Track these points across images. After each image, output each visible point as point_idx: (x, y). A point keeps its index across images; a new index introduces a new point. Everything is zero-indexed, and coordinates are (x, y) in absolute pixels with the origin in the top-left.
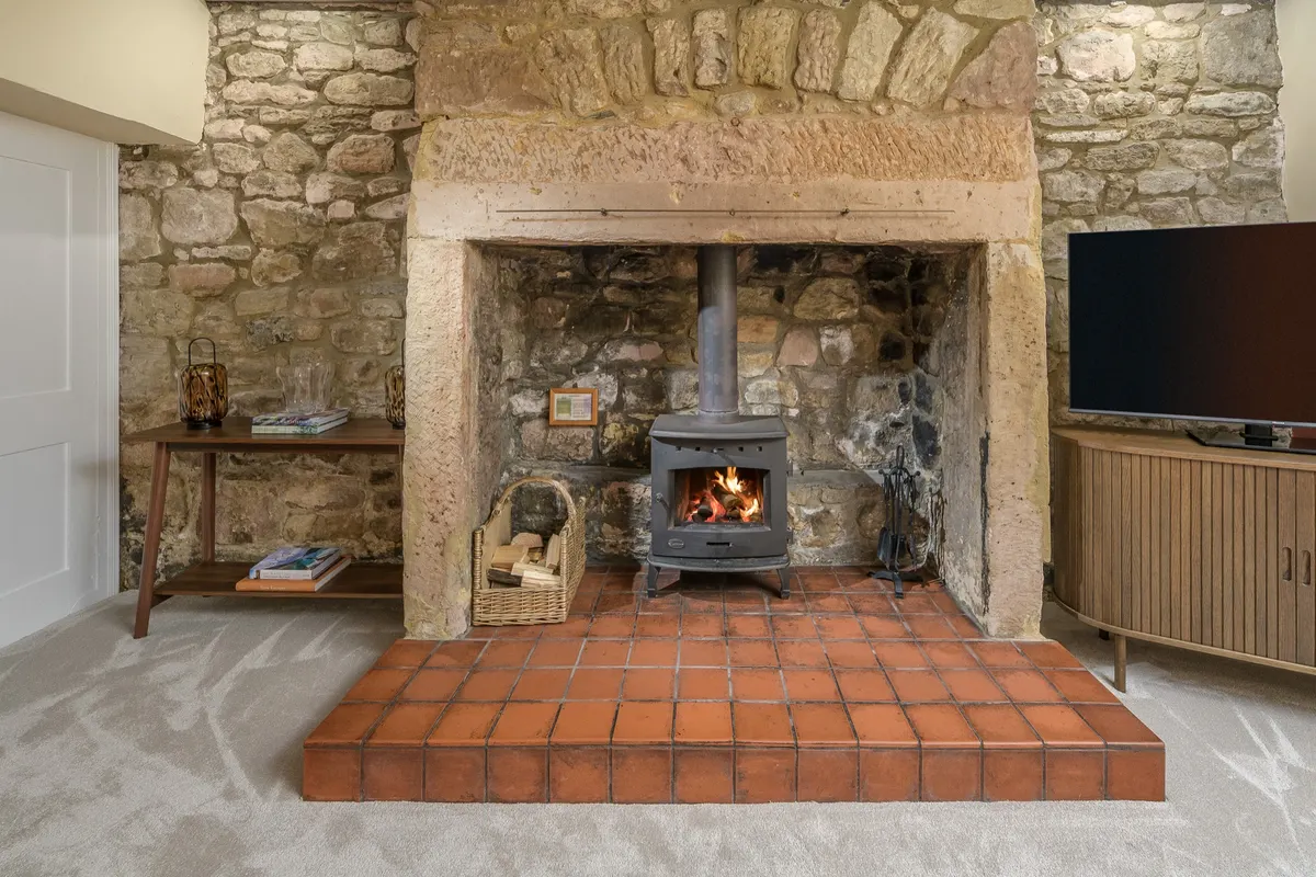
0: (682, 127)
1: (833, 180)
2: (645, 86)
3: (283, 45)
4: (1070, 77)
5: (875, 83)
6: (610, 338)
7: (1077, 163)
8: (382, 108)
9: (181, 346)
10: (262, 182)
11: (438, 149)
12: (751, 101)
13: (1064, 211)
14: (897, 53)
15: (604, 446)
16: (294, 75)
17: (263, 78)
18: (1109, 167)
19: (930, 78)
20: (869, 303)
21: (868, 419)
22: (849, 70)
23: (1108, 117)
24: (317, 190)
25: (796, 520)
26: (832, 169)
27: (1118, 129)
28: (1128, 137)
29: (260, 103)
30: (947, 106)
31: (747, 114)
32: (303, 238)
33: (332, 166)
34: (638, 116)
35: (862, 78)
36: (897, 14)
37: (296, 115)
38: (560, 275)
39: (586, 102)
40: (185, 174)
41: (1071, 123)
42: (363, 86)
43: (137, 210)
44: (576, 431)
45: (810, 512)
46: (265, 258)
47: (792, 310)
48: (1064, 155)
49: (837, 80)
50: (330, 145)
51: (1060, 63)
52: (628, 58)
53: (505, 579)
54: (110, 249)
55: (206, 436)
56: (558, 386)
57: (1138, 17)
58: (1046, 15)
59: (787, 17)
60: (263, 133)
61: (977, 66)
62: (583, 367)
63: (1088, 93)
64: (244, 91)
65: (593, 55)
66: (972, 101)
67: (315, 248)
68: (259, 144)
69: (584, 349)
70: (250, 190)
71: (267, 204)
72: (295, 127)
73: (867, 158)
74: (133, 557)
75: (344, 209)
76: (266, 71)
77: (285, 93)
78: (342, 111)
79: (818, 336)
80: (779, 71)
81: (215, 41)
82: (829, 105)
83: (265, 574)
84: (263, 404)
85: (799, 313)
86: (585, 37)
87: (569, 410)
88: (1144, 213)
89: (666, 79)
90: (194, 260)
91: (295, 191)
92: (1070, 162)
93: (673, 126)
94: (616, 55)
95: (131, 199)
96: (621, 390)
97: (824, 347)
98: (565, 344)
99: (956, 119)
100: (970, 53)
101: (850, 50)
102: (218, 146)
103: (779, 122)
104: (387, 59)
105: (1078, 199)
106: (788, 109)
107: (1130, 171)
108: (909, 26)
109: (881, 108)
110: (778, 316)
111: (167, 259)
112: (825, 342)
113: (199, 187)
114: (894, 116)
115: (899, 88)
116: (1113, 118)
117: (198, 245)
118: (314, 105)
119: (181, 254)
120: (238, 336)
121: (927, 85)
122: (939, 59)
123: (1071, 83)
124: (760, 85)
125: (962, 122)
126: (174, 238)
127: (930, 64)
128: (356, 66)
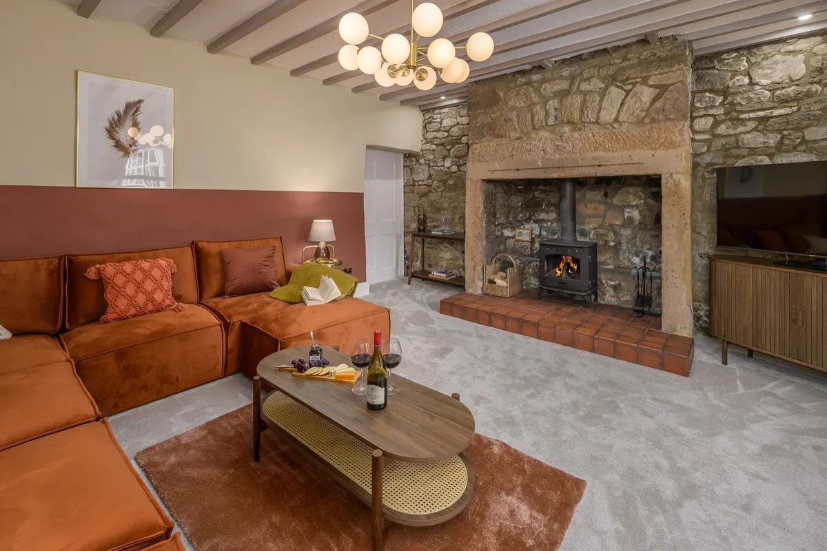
0: (543, 140)
1: (596, 154)
2: (530, 127)
3: (439, 120)
4: (758, 84)
5: (613, 116)
6: (537, 211)
7: (761, 127)
8: (464, 136)
9: (416, 209)
10: (434, 162)
11: (473, 154)
12: (567, 129)
13: (753, 152)
14: (622, 104)
15: (534, 250)
16: (442, 129)
17: (434, 131)
18: (783, 128)
19: (637, 112)
20: (649, 198)
21: (648, 249)
22: (603, 113)
23: (784, 102)
24: (447, 164)
25: (605, 285)
26: (596, 149)
27: (791, 107)
28: (798, 110)
29: (434, 138)
30: (645, 121)
31: (565, 133)
32: (445, 178)
33: (451, 155)
34: (529, 138)
35: (607, 116)
36: (622, 89)
37: (442, 141)
38: (519, 187)
39: (514, 135)
40: (417, 161)
41: (756, 108)
42: (459, 129)
43: (407, 171)
44: (525, 243)
45: (613, 283)
46: (435, 184)
47: (612, 201)
48: (752, 125)
49: (598, 118)
50: (450, 149)
51: (750, 78)
52: (526, 120)
53: (492, 282)
54: (402, 182)
55: (422, 233)
56: (518, 227)
57: (808, 45)
58: (742, 55)
59: (578, 98)
60: (434, 147)
61: (658, 105)
62: (528, 220)
63: (769, 91)
64: (430, 135)
65: (515, 120)
66: (656, 117)
67: (447, 181)
68: (434, 150)
69: (528, 214)
70: (432, 164)
71: (436, 168)
72: (442, 144)
73: (610, 145)
74: (407, 267)
75: (454, 168)
76: (435, 128)
77: (440, 135)
78: (454, 138)
79: (623, 212)
80: (576, 117)
81: (423, 122)
82: (594, 127)
83: (435, 274)
84: (435, 227)
85: (615, 201)
86: (514, 115)
87: (521, 236)
88: (810, 151)
89: (538, 124)
90: (419, 185)
91: (442, 164)
92: (756, 127)
93: (540, 140)
94: (522, 120)
95: (406, 169)
96: (541, 230)
97: (626, 217)
98: (521, 212)
99: (649, 126)
100: (655, 100)
101: (603, 105)
102: (424, 152)
103: (576, 135)
104: (465, 120)
105: (761, 145)
106: (580, 129)
107: (799, 129)
108: (628, 92)
109: (616, 125)
110: (604, 203)
111: (413, 185)
112: (626, 215)
113: (420, 164)
114: (622, 128)
115: (623, 117)
116: (788, 102)
117: (420, 181)
118: (448, 137)
119: (416, 184)
120: (429, 207)
121: (635, 115)
122: (641, 104)
123: (757, 88)
124: (569, 122)
125: (652, 127)
126: (415, 179)
127: (636, 106)
128: (458, 124)
